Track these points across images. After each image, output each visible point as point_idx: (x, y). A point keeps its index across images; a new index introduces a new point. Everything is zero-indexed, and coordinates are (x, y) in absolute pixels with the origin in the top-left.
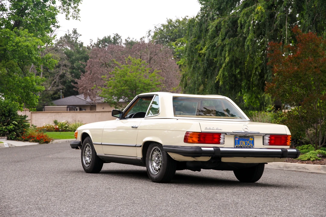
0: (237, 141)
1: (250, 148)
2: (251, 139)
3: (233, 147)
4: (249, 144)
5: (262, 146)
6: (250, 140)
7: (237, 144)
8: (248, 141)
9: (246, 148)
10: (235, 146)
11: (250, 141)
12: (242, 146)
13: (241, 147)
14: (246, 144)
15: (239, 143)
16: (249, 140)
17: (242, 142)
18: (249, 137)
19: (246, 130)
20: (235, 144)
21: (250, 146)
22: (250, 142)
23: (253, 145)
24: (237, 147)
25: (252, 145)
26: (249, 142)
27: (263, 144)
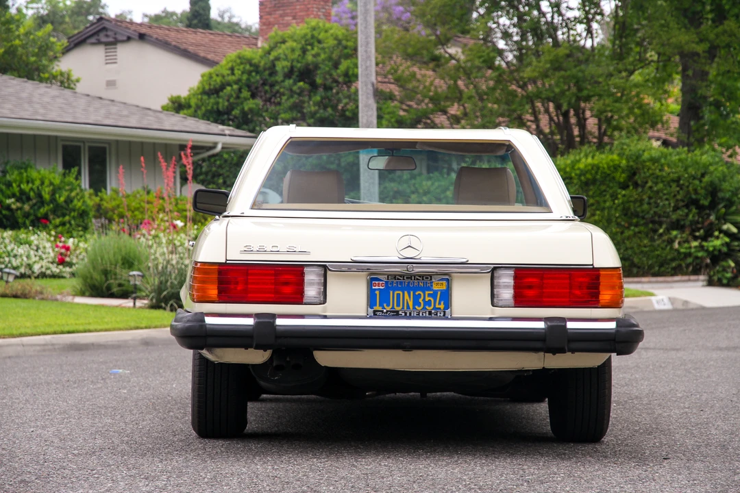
0: (377, 292)
1: (431, 315)
2: (438, 286)
3: (364, 314)
4: (429, 303)
5: (489, 311)
6: (435, 288)
7: (377, 302)
8: (427, 293)
9: (418, 317)
10: (371, 311)
11: (436, 292)
12: (397, 308)
13: (396, 315)
14: (416, 303)
15: (385, 299)
16: (429, 289)
17: (398, 295)
18: (428, 277)
19: (409, 253)
20: (371, 302)
21: (434, 308)
22: (434, 295)
23: (448, 304)
24: (375, 315)
25: (442, 306)
26: (429, 295)
27: (493, 305)
